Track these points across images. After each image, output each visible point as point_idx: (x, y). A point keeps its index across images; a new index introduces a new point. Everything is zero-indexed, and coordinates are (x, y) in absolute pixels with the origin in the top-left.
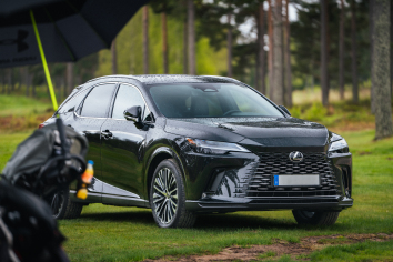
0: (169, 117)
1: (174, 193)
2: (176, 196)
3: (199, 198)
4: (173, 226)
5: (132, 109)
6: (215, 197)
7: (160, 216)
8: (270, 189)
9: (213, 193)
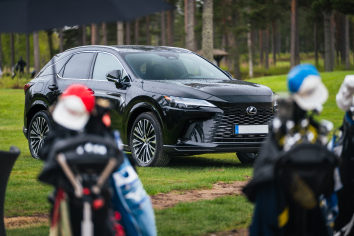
0: (144, 78)
1: (152, 140)
2: (154, 142)
3: (175, 143)
4: (152, 165)
5: (113, 72)
6: (188, 142)
7: (140, 157)
8: (232, 136)
9: (187, 139)
